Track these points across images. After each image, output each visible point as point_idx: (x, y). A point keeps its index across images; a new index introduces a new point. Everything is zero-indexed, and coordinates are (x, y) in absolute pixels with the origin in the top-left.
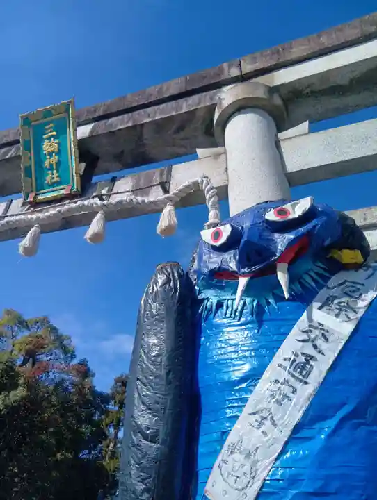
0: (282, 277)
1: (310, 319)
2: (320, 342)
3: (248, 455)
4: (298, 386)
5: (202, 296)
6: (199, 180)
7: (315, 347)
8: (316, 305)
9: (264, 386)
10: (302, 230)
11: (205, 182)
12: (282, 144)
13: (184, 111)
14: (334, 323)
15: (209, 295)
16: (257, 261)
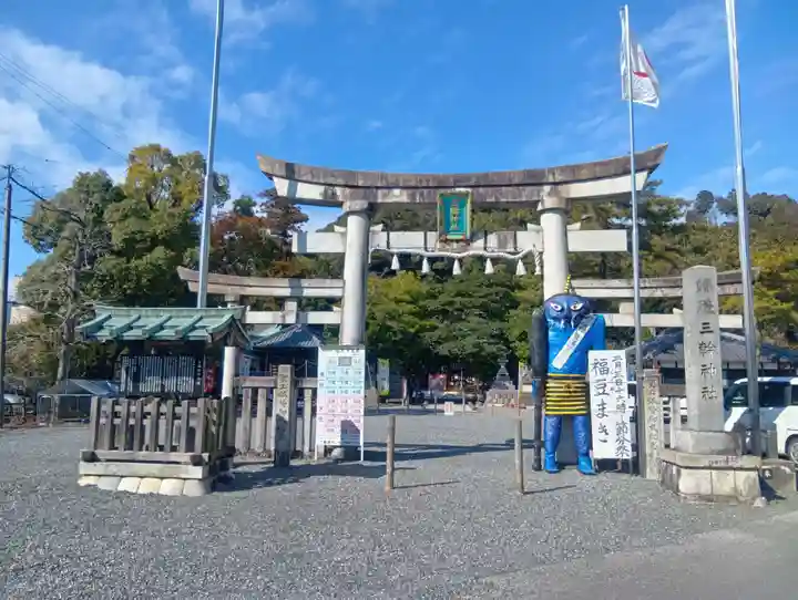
0: (572, 323)
1: (576, 332)
2: (578, 338)
4: (573, 347)
5: (549, 321)
6: (533, 250)
8: (578, 329)
10: (579, 312)
11: (535, 252)
12: (569, 234)
13: (524, 199)
14: (581, 334)
15: (551, 322)
16: (568, 319)
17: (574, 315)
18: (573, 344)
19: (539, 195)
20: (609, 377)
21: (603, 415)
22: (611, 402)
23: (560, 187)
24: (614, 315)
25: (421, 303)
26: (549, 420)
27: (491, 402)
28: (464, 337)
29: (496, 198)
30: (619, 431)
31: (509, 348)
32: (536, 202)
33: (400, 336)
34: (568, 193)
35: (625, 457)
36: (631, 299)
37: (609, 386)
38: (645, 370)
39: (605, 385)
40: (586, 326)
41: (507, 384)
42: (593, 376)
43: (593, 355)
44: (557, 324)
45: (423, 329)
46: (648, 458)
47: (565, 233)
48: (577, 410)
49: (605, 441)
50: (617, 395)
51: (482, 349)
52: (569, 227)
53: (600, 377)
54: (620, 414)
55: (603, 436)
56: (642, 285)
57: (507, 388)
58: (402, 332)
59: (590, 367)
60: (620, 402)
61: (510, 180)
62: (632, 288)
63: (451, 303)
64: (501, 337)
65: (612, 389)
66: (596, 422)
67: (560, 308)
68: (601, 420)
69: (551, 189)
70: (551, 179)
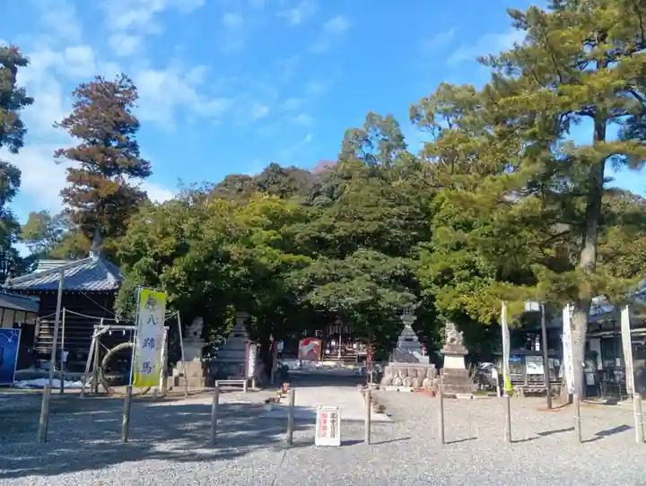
25: (286, 229)
27: (391, 382)
28: (350, 277)
31: (420, 298)
33: (243, 270)
41: (416, 354)
45: (286, 266)
51: (379, 298)
57: (417, 361)
58: (247, 263)
63: (330, 229)
64: (407, 281)
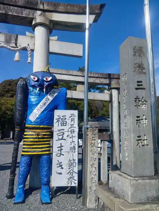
0: (44, 90)
1: (47, 97)
2: (48, 101)
3: (35, 114)
4: (44, 106)
5: (29, 88)
6: (27, 47)
7: (47, 101)
8: (48, 95)
9: (39, 106)
10: (49, 83)
11: (28, 48)
12: (50, 41)
13: (24, 15)
14: (50, 98)
15: (31, 88)
16: (41, 86)
17: (46, 84)
18: (45, 104)
19: (33, 15)
20: (66, 128)
21: (61, 154)
22: (67, 145)
23: (47, 13)
24: (74, 92)
26: (24, 159)
29: (6, 11)
30: (71, 165)
32: (32, 19)
34: (51, 17)
35: (73, 185)
36: (82, 83)
37: (66, 134)
38: (89, 123)
39: (64, 133)
40: (54, 93)
42: (56, 127)
43: (58, 113)
44: (35, 90)
46: (89, 190)
47: (48, 41)
48: (44, 151)
49: (61, 174)
50: (71, 140)
52: (51, 38)
53: (61, 128)
54: (71, 153)
55: (59, 170)
56: (89, 75)
59: (55, 121)
60: (72, 146)
61: (16, 3)
62: (84, 76)
65: (68, 136)
66: (55, 160)
67: (36, 79)
68: (58, 158)
69: (42, 14)
70: (41, 7)
